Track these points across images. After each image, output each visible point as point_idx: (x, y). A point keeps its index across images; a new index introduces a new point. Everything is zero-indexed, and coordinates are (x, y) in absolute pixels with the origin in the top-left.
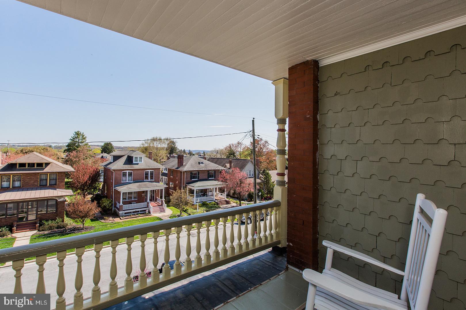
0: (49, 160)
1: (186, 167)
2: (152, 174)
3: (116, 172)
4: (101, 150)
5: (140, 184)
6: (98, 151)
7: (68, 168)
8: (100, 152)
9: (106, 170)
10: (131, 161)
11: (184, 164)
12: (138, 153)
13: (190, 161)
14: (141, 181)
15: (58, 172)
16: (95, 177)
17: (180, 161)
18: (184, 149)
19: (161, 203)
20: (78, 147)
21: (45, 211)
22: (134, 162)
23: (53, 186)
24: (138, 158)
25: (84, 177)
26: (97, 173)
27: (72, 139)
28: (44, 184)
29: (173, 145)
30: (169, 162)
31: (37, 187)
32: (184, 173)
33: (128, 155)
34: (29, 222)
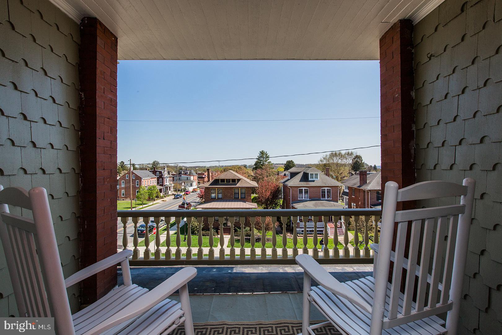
0: (240, 176)
1: (370, 185)
2: (329, 191)
3: (293, 188)
4: (284, 168)
5: (316, 202)
6: (282, 169)
7: (254, 184)
8: (283, 170)
9: (285, 187)
10: (307, 178)
11: (368, 181)
12: (313, 169)
13: (377, 177)
14: (318, 199)
15: (246, 187)
16: (276, 193)
17: (363, 178)
18: (375, 165)
19: (340, 225)
20: (262, 166)
21: (238, 220)
22: (310, 179)
23: (243, 200)
24: (314, 175)
25: (266, 192)
26: (277, 189)
27: (258, 158)
28: (237, 197)
29: (360, 160)
30: (350, 180)
31: (232, 199)
32: (368, 192)
33: (304, 172)
34: (228, 227)
